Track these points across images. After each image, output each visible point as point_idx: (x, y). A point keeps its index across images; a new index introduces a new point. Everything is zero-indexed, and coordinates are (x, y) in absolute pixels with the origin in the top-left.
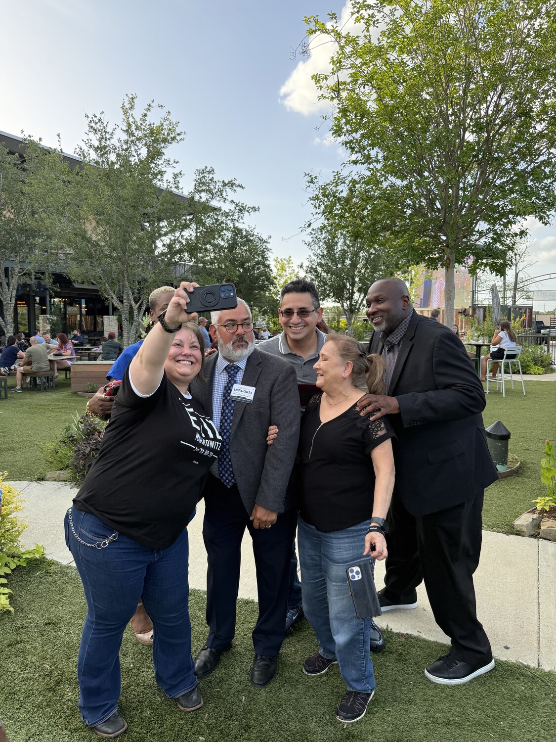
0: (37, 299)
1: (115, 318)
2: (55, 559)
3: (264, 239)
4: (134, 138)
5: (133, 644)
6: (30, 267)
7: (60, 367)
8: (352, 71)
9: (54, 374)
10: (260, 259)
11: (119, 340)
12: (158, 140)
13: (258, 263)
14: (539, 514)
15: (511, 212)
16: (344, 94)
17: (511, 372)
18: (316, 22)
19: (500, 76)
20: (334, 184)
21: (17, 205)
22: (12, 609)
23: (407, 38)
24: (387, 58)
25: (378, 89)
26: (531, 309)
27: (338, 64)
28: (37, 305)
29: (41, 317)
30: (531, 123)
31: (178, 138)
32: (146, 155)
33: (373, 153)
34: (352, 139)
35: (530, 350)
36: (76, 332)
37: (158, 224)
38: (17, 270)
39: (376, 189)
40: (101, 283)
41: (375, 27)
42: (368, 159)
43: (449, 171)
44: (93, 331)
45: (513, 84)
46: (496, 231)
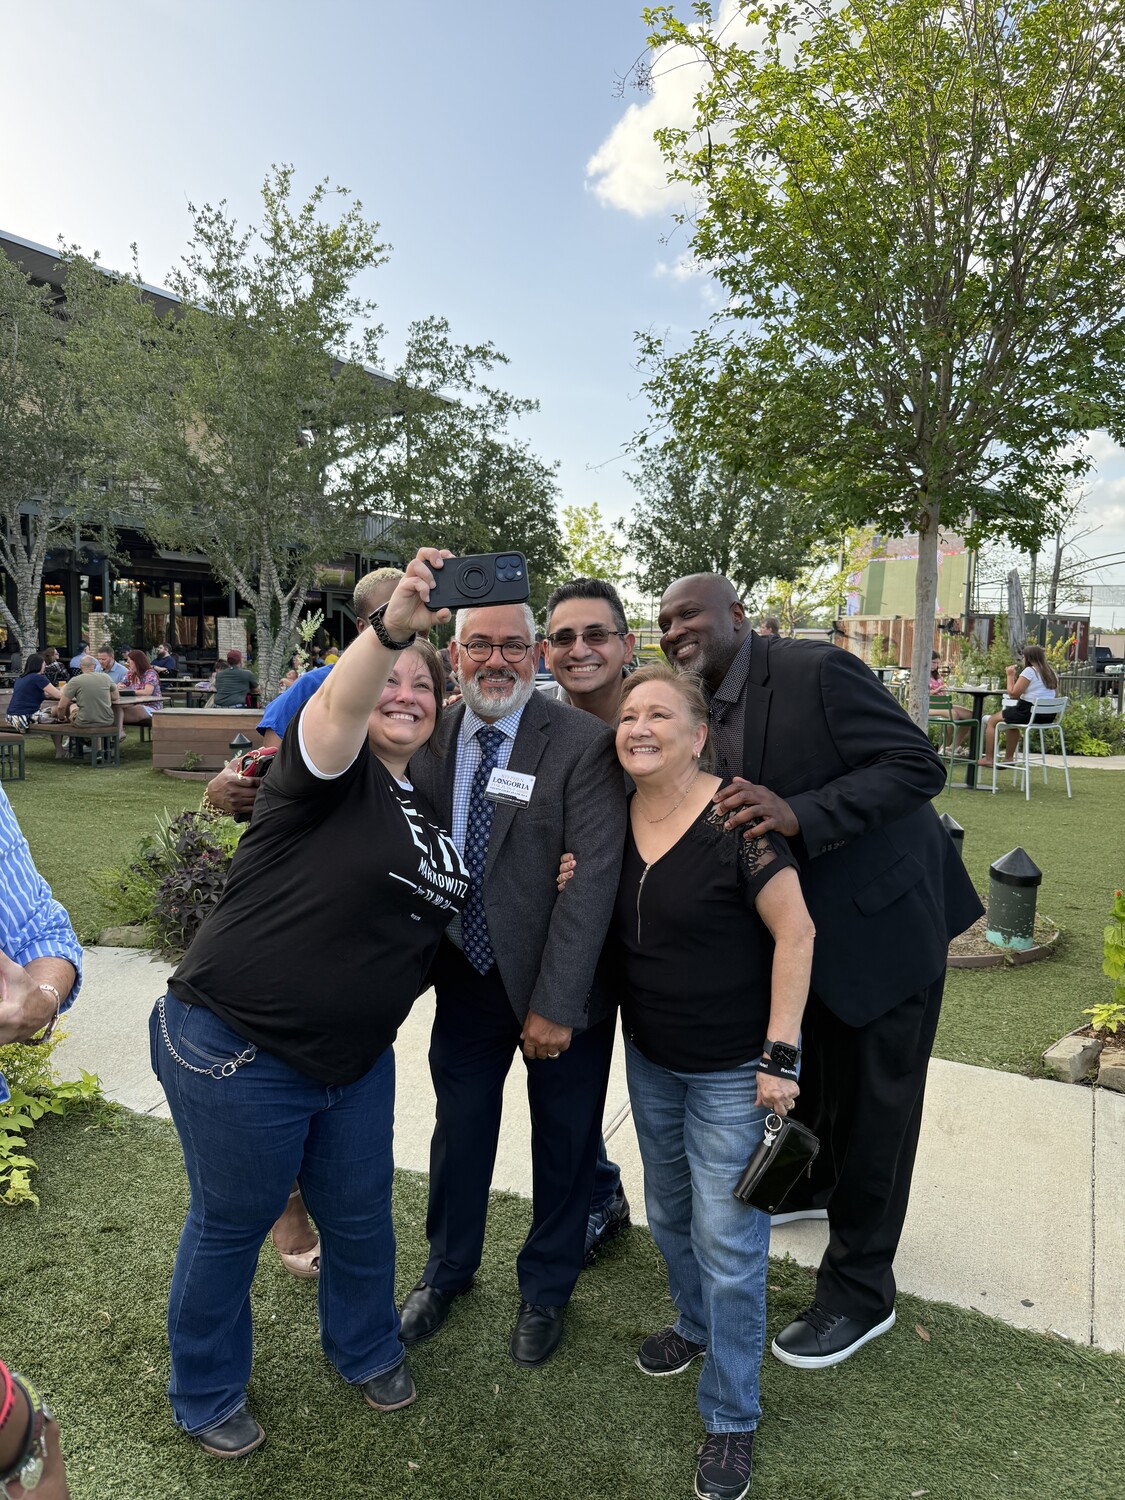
0: (85, 579)
1: (241, 621)
2: (121, 1102)
3: (546, 467)
4: (287, 255)
5: (277, 1275)
6: (72, 515)
7: (131, 719)
8: (737, 124)
9: (118, 732)
10: (536, 508)
11: (248, 666)
12: (335, 259)
13: (532, 516)
14: (1096, 1037)
15: (1057, 421)
16: (721, 172)
17: (1043, 751)
18: (669, 19)
19: (1044, 139)
20: (696, 357)
21: (48, 389)
22: (35, 1199)
23: (855, 57)
24: (812, 98)
25: (792, 162)
26: (1086, 622)
27: (710, 108)
28: (83, 592)
29: (93, 617)
30: (1107, 238)
31: (377, 256)
32: (311, 291)
33: (776, 294)
34: (735, 264)
35: (1083, 707)
36: (162, 648)
37: (332, 433)
38: (46, 520)
39: (782, 368)
40: (214, 551)
41: (789, 34)
42: (765, 306)
43: (933, 335)
44: (195, 648)
45: (1072, 156)
46: (1025, 460)
